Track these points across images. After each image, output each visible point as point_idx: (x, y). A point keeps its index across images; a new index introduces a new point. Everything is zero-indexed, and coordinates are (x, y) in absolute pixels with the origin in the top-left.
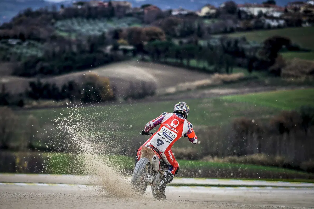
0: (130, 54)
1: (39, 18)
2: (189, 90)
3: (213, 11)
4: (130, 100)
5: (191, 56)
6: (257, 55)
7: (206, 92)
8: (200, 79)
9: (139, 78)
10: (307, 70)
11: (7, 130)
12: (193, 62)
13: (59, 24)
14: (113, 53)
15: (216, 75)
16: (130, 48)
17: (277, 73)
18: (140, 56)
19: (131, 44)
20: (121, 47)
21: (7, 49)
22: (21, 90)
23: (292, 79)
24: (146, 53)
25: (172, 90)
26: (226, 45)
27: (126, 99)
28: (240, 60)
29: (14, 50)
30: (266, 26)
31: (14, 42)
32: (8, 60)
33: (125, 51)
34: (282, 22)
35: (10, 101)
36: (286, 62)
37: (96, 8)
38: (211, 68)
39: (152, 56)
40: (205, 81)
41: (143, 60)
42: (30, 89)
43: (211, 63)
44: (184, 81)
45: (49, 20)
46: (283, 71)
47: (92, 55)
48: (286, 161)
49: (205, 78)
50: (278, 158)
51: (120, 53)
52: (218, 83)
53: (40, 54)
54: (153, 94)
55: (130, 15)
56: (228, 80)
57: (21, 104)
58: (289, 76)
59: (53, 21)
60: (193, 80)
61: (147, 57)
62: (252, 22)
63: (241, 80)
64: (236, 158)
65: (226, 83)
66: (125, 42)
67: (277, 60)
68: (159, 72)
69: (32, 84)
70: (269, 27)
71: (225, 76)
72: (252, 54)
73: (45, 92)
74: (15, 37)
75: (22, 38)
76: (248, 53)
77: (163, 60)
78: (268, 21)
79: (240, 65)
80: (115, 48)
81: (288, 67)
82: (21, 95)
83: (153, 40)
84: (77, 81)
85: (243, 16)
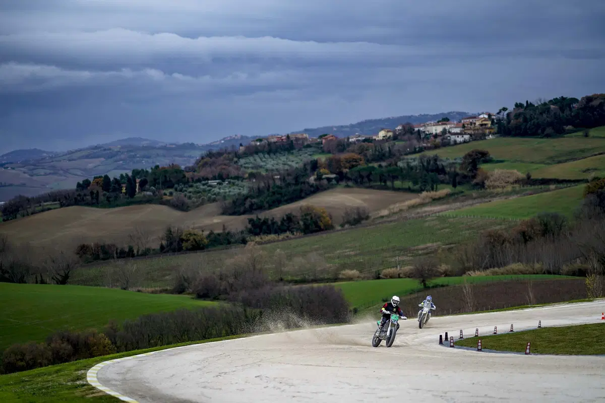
0: (334, 182)
1: (222, 158)
2: (401, 210)
3: (390, 134)
4: (347, 226)
5: (395, 178)
6: (458, 170)
7: (419, 210)
8: (410, 199)
9: (349, 204)
10: (511, 180)
11: (258, 267)
12: (398, 183)
13: (242, 161)
14: (318, 183)
15: (424, 194)
16: (333, 176)
17: (481, 185)
18: (343, 183)
19: (332, 173)
20: (324, 176)
21: (210, 190)
22: (241, 228)
23: (499, 190)
24: (349, 179)
25: (385, 212)
26: (425, 164)
27: (342, 226)
28: (441, 177)
29: (216, 190)
30: (452, 143)
31: (214, 183)
32: (214, 200)
33: (329, 180)
34: (467, 137)
35: (232, 240)
36: (489, 174)
37: (275, 143)
38: (417, 187)
39: (356, 182)
40: (415, 200)
41: (348, 186)
42: (249, 226)
43: (415, 183)
44: (395, 203)
45: (231, 160)
46: (487, 183)
47: (298, 187)
48: (545, 268)
49: (415, 198)
50: (537, 266)
51: (325, 182)
52: (427, 201)
53: (245, 192)
54: (367, 218)
55: (309, 146)
56: (437, 197)
57: (244, 242)
58: (494, 187)
59: (235, 159)
60: (404, 201)
61: (350, 183)
62: (438, 140)
63: (449, 195)
64: (496, 269)
65: (436, 200)
66: (326, 171)
67: (478, 172)
68: (366, 197)
69: (251, 221)
70: (456, 143)
71: (433, 194)
72: (453, 169)
73: (264, 227)
74: (214, 178)
75: (221, 178)
76: (448, 170)
77: (367, 185)
78: (453, 138)
79: (442, 182)
80: (319, 178)
81: (492, 179)
82: (242, 232)
83: (353, 166)
84: (294, 214)
85: (423, 136)
